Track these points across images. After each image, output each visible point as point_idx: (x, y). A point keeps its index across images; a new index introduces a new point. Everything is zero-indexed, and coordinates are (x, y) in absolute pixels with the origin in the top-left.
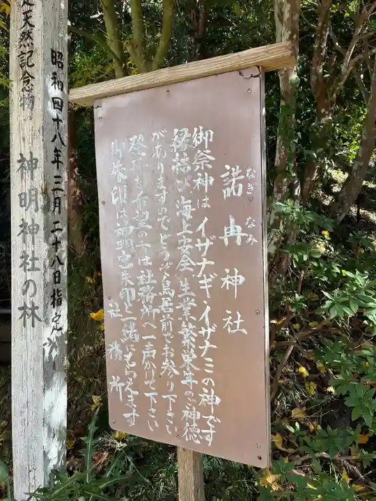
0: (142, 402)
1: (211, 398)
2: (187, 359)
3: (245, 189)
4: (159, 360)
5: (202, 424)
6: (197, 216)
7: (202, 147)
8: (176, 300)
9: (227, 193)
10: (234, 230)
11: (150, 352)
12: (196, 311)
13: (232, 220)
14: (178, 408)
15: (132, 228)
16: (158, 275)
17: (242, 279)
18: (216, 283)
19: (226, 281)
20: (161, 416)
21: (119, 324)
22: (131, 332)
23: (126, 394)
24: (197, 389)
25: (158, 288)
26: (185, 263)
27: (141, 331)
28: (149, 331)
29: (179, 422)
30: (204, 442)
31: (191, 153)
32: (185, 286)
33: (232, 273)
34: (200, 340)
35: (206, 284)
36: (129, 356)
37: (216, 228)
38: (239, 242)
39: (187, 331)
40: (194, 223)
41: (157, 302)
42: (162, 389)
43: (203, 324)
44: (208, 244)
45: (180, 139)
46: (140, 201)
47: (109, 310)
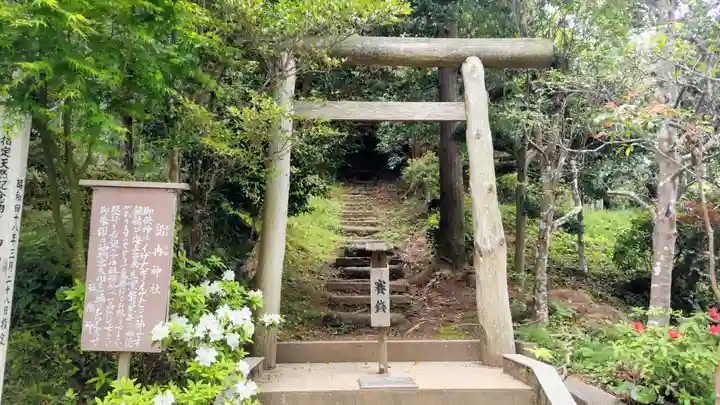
0: (103, 332)
2: (130, 308)
4: (114, 311)
5: (135, 338)
6: (143, 244)
7: (148, 215)
8: (128, 281)
9: (157, 235)
10: (159, 250)
11: (111, 306)
12: (138, 286)
13: (158, 246)
14: (123, 332)
15: (108, 248)
16: (119, 269)
17: (161, 270)
18: (149, 272)
19: (153, 271)
20: (113, 338)
22: (101, 298)
23: (93, 330)
24: (134, 321)
25: (119, 276)
26: (135, 264)
27: (107, 296)
28: (112, 296)
29: (123, 339)
30: (135, 346)
31: (143, 217)
32: (133, 274)
33: (156, 268)
34: (138, 298)
35: (144, 273)
36: (98, 310)
37: (151, 249)
38: (160, 255)
39: (132, 295)
40: (141, 247)
41: (118, 282)
42: (115, 322)
43: (140, 291)
44: (146, 255)
45: (138, 210)
46: (114, 235)
47: (90, 288)
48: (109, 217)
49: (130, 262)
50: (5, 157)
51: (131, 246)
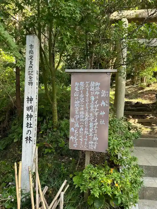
0: (79, 141)
1: (96, 139)
2: (91, 130)
3: (106, 95)
4: (84, 131)
5: (94, 145)
7: (97, 86)
8: (89, 118)
9: (102, 96)
10: (103, 103)
11: (82, 129)
12: (94, 120)
13: (103, 101)
14: (88, 142)
15: (79, 102)
16: (85, 112)
17: (104, 113)
18: (99, 114)
19: (101, 113)
20: (83, 144)
21: (74, 123)
22: (77, 125)
23: (74, 140)
24: (93, 137)
25: (84, 115)
26: (92, 109)
27: (80, 125)
28: (82, 124)
29: (88, 145)
30: (94, 148)
31: (95, 87)
32: (91, 114)
33: (102, 112)
34: (94, 126)
35: (96, 114)
36: (76, 131)
38: (104, 106)
39: (91, 125)
40: (94, 101)
41: (84, 118)
42: (84, 137)
43: (95, 122)
44: (97, 106)
45: (93, 84)
46: (82, 96)
47: (72, 120)
48: (79, 87)
49: (90, 109)
50: (31, 60)
51: (90, 101)
